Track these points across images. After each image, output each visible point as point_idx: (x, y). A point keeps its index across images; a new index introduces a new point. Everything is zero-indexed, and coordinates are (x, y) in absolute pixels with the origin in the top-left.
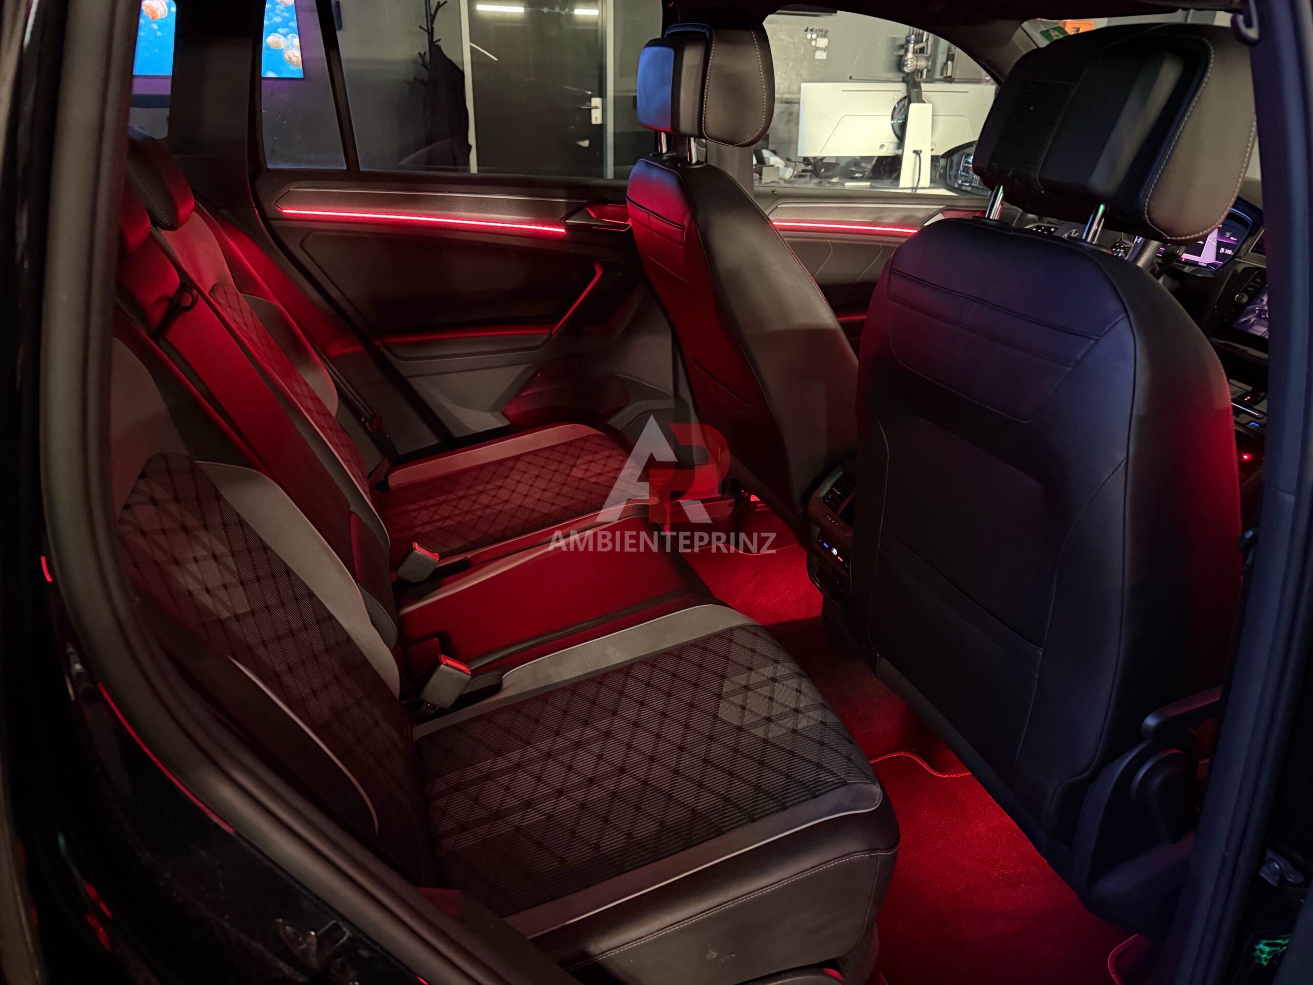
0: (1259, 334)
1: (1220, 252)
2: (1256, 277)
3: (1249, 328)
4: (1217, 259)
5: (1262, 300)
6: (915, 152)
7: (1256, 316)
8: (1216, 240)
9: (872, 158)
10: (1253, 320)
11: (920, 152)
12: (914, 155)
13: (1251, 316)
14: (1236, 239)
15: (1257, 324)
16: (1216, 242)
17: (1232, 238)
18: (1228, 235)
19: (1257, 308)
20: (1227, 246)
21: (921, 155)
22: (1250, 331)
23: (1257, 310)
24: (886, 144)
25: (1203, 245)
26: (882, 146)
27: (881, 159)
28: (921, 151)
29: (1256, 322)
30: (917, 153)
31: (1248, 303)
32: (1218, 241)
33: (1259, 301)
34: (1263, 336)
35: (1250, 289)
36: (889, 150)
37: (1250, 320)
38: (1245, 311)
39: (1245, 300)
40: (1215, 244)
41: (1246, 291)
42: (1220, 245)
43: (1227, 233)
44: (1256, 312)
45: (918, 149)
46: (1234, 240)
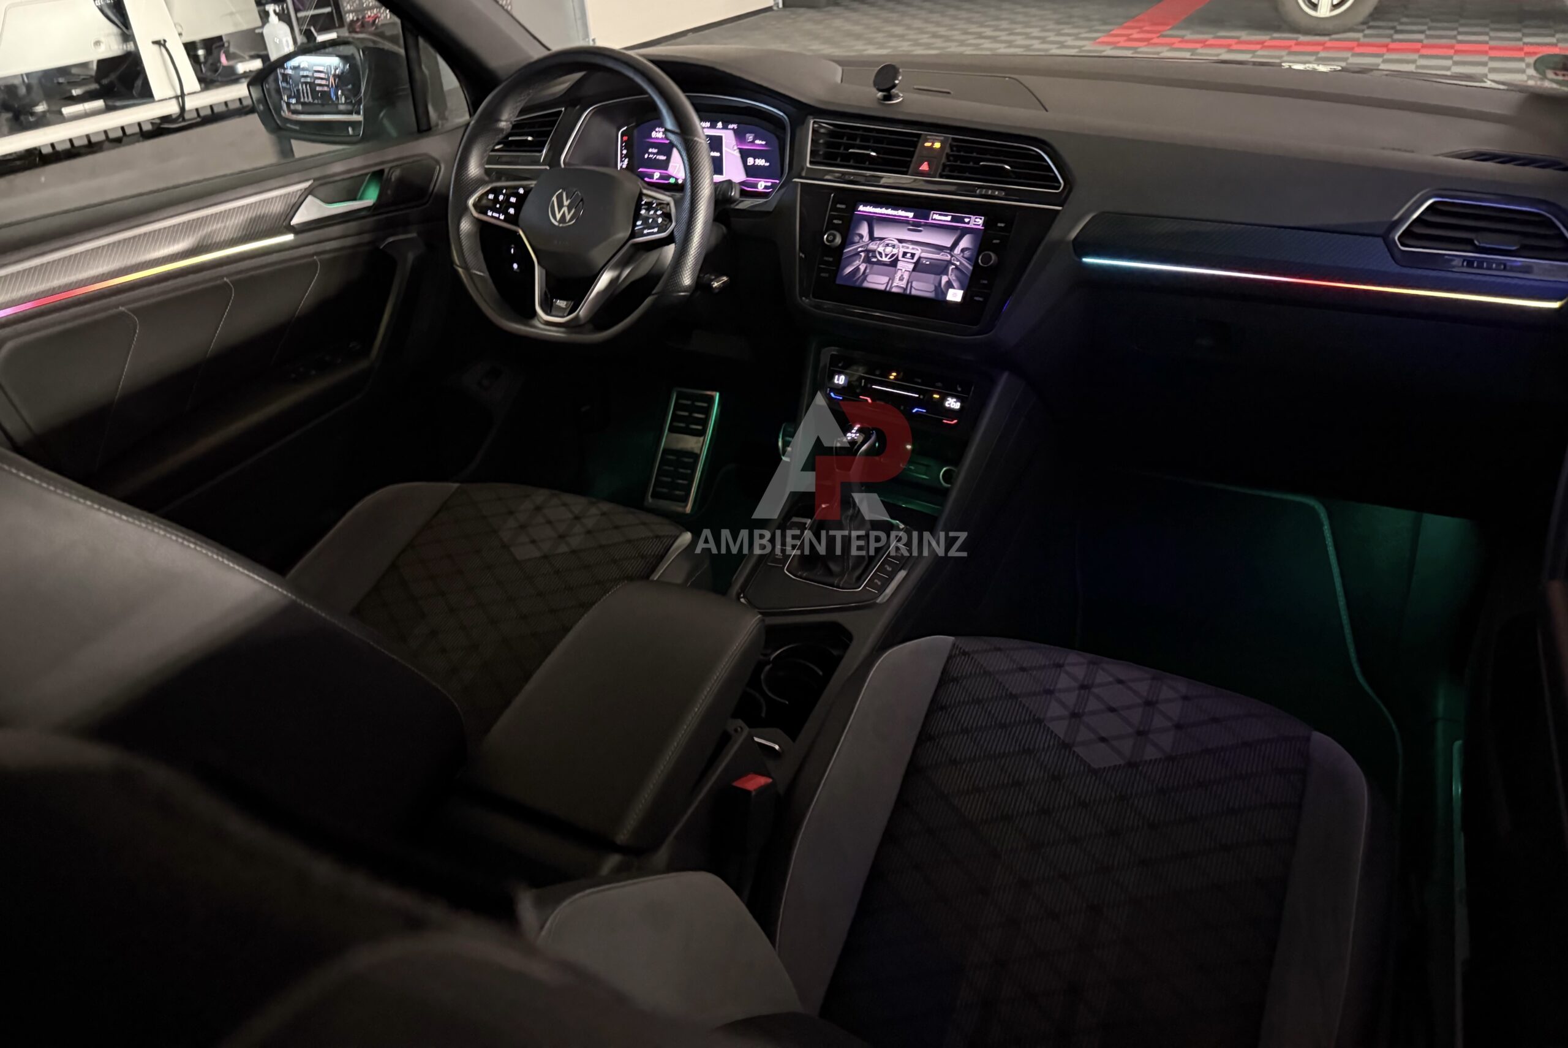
0: (882, 287)
1: (748, 164)
2: (835, 202)
3: (863, 281)
4: (748, 175)
5: (861, 237)
6: (156, 42)
7: (863, 262)
8: (736, 148)
9: (85, 65)
10: (862, 268)
11: (162, 42)
12: (156, 47)
13: (857, 262)
14: (764, 143)
15: (871, 273)
16: (738, 151)
17: (758, 142)
18: (750, 137)
19: (860, 249)
20: (756, 154)
21: (167, 45)
22: (866, 285)
23: (862, 251)
24: (102, 39)
25: (720, 159)
26: (97, 43)
27: (106, 65)
28: (165, 41)
29: (868, 271)
30: (159, 43)
31: (844, 245)
32: (739, 148)
33: (857, 239)
34: (888, 289)
35: (835, 221)
36: (111, 47)
37: (857, 269)
38: (844, 257)
39: (838, 240)
40: (737, 154)
41: (836, 228)
42: (744, 154)
43: (748, 135)
44: (861, 256)
45: (157, 38)
46: (761, 145)
